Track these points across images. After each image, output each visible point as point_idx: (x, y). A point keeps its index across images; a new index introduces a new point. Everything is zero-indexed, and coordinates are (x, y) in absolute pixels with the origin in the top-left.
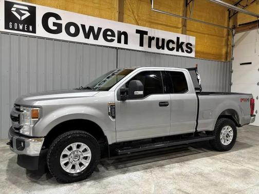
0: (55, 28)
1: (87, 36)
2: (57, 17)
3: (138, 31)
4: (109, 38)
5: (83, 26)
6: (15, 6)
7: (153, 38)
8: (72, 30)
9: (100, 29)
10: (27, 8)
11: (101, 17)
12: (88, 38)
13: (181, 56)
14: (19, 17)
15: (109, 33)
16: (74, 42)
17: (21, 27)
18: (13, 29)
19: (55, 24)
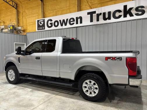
0: (51, 25)
1: (62, 25)
2: (51, 20)
3: (88, 13)
4: (72, 23)
5: (60, 21)
6: (40, 21)
7: (101, 14)
8: (56, 24)
9: (67, 20)
10: (42, 21)
11: (70, 12)
12: (62, 26)
13: (130, 21)
14: (40, 25)
15: (72, 20)
16: (57, 29)
17: (41, 28)
18: (39, 30)
19: (50, 24)
